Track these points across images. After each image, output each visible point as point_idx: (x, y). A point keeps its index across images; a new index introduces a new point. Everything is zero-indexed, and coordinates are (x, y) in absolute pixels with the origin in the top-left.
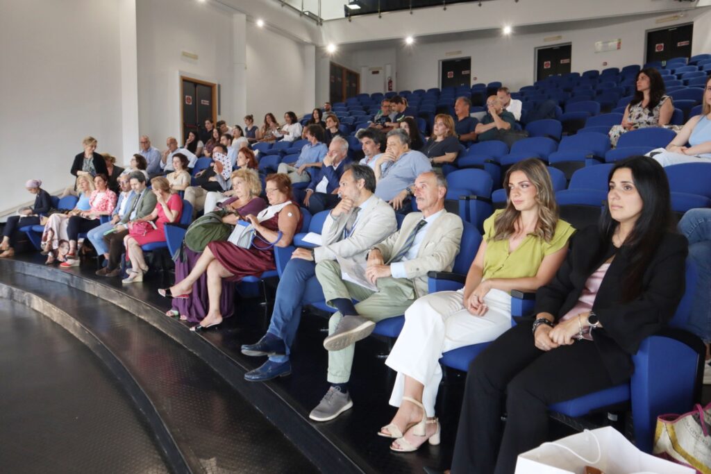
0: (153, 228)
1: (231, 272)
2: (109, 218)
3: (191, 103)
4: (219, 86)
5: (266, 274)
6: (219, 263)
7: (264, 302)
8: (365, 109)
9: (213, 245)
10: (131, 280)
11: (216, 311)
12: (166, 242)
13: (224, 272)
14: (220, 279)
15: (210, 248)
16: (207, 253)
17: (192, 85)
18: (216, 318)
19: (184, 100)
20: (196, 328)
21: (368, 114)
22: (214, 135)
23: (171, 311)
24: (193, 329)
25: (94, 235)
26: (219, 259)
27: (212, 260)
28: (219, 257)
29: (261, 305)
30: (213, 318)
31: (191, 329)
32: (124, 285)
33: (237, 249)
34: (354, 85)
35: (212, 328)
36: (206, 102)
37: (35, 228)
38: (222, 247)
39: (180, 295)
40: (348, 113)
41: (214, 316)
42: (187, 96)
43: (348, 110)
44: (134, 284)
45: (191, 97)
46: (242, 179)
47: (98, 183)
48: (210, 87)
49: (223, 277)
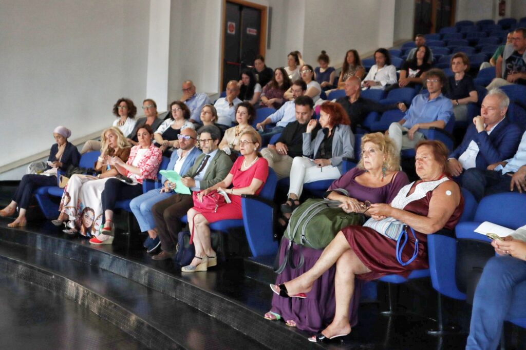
0: (225, 201)
1: (370, 268)
2: (156, 184)
3: (234, 33)
4: (271, 9)
5: (415, 274)
6: (355, 255)
7: (388, 310)
8: (472, 43)
9: (349, 231)
10: (194, 268)
11: (344, 317)
12: (242, 219)
13: (359, 267)
14: (353, 277)
15: (346, 235)
16: (341, 240)
17: (236, 8)
18: (344, 327)
19: (225, 27)
20: (317, 339)
21: (478, 51)
22: (276, 77)
23: (271, 312)
24: (313, 340)
25: (140, 206)
26: (355, 250)
27: (346, 250)
28: (357, 248)
29: (383, 315)
30: (339, 327)
31: (310, 340)
32: (183, 274)
33: (381, 238)
34: (447, 8)
35: (337, 341)
36: (252, 31)
37: (52, 191)
38: (362, 236)
39: (297, 293)
40: (446, 49)
41: (341, 325)
42: (229, 23)
43: (446, 44)
44: (196, 273)
45: (234, 24)
46: (377, 146)
47: (143, 138)
48: (259, 11)
49: (357, 273)
